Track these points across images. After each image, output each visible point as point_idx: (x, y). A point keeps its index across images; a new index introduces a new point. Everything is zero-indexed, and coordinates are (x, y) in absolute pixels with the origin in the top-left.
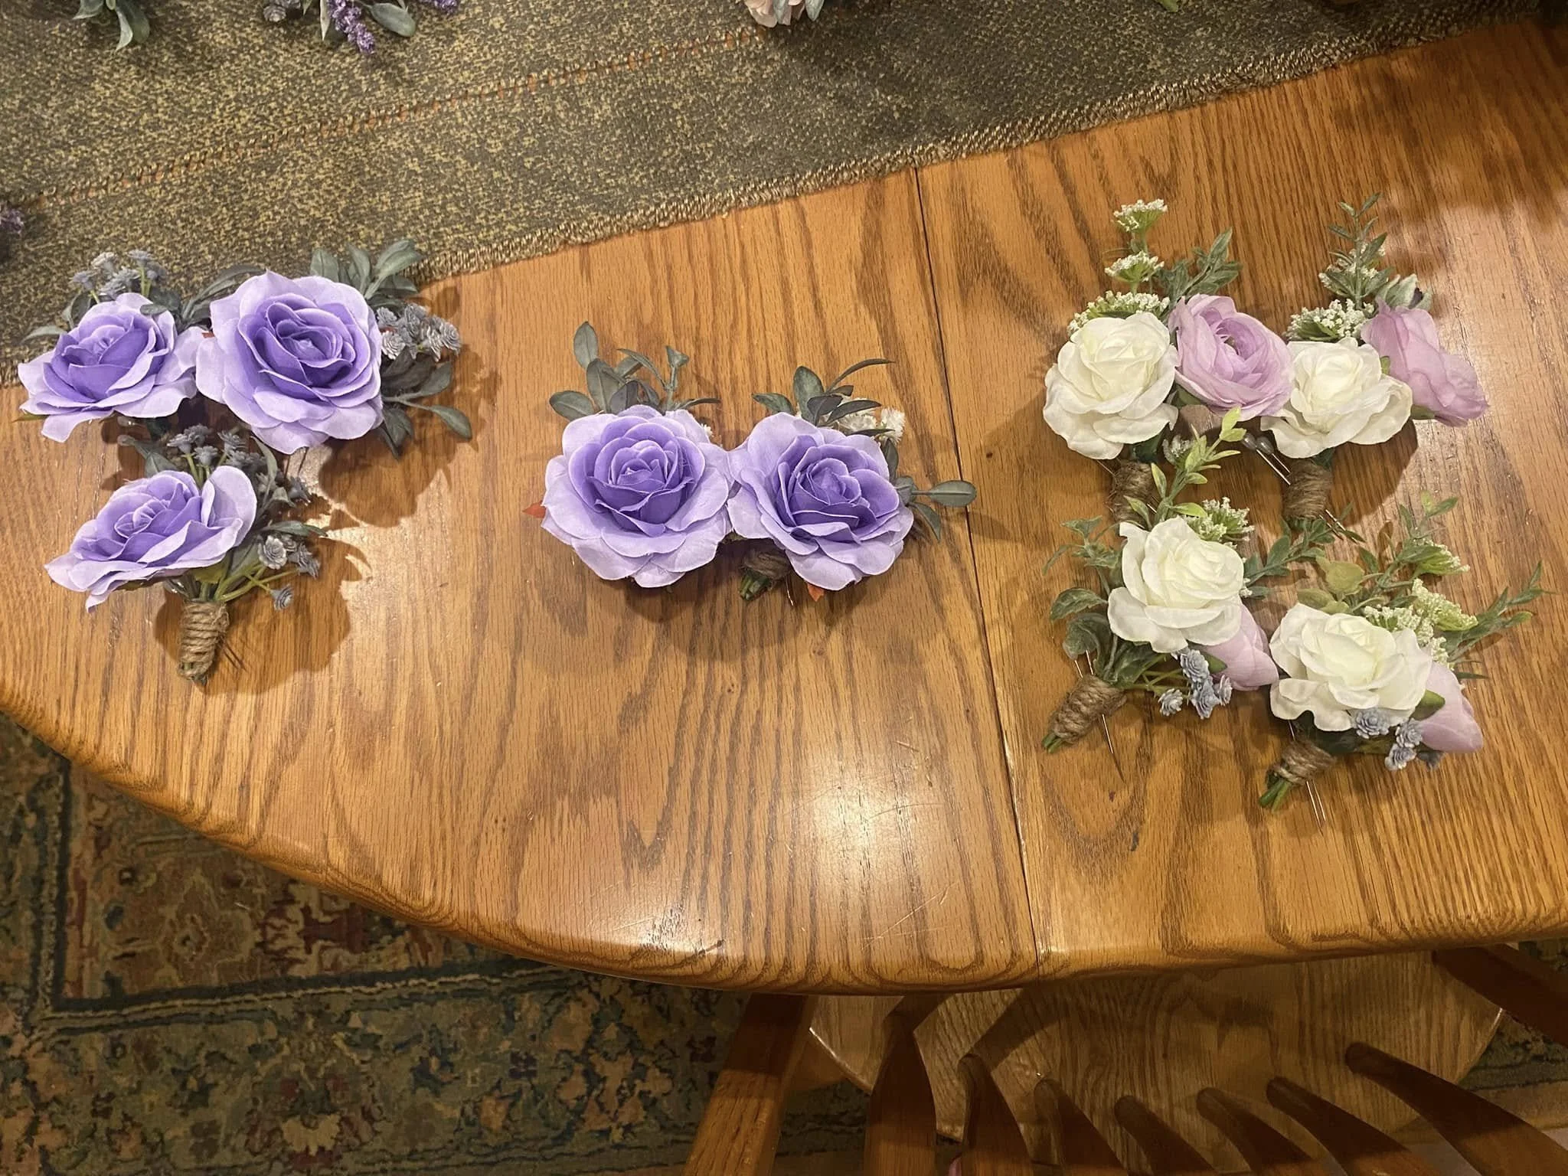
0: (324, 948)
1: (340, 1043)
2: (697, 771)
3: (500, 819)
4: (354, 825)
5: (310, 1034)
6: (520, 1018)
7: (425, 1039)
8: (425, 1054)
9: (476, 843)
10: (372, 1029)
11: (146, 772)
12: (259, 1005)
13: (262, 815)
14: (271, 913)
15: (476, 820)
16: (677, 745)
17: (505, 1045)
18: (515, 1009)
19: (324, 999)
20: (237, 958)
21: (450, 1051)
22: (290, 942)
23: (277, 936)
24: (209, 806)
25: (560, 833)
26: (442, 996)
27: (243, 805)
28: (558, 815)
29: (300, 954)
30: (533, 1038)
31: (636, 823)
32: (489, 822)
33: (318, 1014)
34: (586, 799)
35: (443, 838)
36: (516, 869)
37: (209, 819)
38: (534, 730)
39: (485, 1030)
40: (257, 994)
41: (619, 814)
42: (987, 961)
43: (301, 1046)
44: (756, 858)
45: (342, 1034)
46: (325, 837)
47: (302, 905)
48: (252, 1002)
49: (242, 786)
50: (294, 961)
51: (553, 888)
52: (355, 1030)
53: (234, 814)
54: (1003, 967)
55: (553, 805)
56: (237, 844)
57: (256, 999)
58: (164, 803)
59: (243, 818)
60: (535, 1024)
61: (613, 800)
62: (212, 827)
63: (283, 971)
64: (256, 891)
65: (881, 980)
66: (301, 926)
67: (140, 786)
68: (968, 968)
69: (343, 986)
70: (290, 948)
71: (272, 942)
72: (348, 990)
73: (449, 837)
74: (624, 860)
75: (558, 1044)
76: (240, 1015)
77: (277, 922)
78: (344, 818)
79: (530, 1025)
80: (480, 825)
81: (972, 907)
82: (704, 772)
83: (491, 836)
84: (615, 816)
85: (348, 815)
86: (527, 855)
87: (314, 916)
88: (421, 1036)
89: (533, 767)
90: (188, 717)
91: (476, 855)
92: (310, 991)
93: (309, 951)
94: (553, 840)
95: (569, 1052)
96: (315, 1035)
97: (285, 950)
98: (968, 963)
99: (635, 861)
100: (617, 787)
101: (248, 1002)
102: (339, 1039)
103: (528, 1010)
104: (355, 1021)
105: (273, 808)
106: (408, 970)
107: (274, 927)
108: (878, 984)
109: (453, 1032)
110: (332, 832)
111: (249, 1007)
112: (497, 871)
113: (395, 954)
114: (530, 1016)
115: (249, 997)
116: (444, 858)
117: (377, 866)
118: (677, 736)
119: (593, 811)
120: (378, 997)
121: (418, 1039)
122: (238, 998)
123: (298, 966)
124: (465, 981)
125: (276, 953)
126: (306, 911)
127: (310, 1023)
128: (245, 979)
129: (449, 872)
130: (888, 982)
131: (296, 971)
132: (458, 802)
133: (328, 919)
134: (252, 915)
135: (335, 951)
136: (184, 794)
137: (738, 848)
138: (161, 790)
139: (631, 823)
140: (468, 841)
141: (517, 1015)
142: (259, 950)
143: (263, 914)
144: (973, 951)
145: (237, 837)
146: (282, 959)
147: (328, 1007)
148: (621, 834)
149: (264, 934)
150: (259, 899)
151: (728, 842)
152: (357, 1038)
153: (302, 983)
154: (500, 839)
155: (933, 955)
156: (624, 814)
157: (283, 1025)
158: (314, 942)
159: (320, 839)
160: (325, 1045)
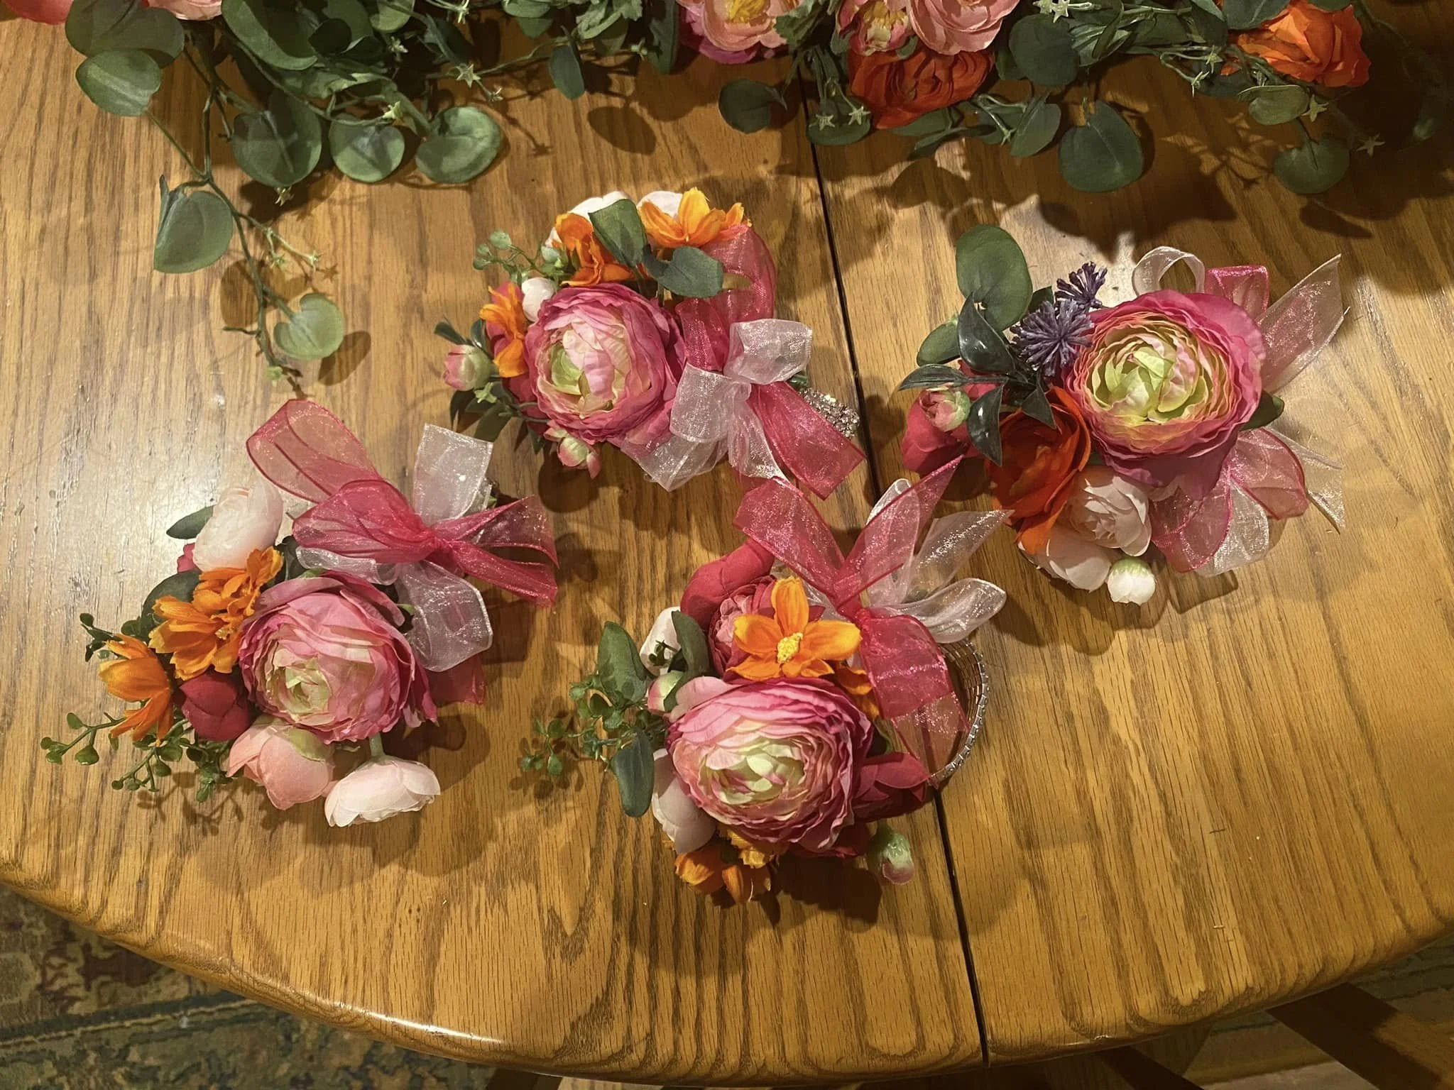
0: (103, 984)
1: (119, 1079)
2: (621, 851)
3: (414, 909)
4: (260, 921)
5: (91, 1070)
6: (298, 1041)
7: (204, 1066)
8: (204, 1082)
9: (389, 935)
10: (151, 1061)
11: (38, 869)
12: (39, 1046)
13: (161, 912)
14: (50, 953)
15: (389, 908)
16: (599, 824)
17: (284, 1068)
18: (293, 1029)
19: (105, 1035)
20: (16, 1001)
21: (229, 1076)
22: (71, 980)
23: (56, 977)
24: (104, 903)
25: (478, 920)
26: (220, 1023)
27: (141, 904)
28: (474, 905)
29: (80, 992)
30: (311, 1059)
31: (557, 909)
32: (402, 912)
33: (99, 1050)
34: (504, 885)
35: (355, 931)
36: (433, 960)
37: (104, 918)
38: (448, 812)
39: (264, 1053)
40: (36, 1036)
41: (539, 900)
42: (929, 1046)
43: (81, 1082)
44: (685, 943)
45: (122, 1070)
46: (229, 934)
47: (82, 942)
48: (32, 1042)
49: (140, 881)
50: (73, 1000)
51: (471, 981)
52: (134, 1064)
53: (132, 912)
54: (947, 1051)
55: (470, 892)
56: (134, 944)
57: (36, 1040)
58: (57, 902)
59: (140, 915)
60: (313, 1045)
61: (532, 887)
62: (108, 926)
63: (63, 1010)
64: (36, 932)
65: (820, 1070)
66: (81, 962)
67: (30, 883)
68: (910, 1054)
69: (122, 1019)
70: (71, 986)
71: (52, 982)
72: (127, 1024)
73: (360, 929)
74: (546, 949)
75: (336, 1061)
76: (18, 1058)
77: (55, 961)
78: (249, 912)
79: (309, 1046)
80: (393, 916)
81: (912, 989)
82: (627, 852)
83: (405, 929)
84: (535, 901)
85: (253, 909)
86: (443, 948)
87: (94, 952)
88: (199, 1064)
89: (448, 852)
90: (84, 807)
91: (389, 949)
92: (90, 1028)
93: (88, 988)
94: (470, 929)
95: (346, 1068)
96: (96, 1072)
97: (63, 989)
98: (909, 1049)
99: (558, 950)
100: (537, 870)
101: (27, 1043)
102: (118, 1077)
103: (307, 1031)
104: (134, 1056)
105: (174, 903)
106: (187, 998)
107: (52, 967)
108: (816, 1074)
109: (231, 1059)
110: (236, 930)
111: (29, 1048)
112: (411, 965)
113: (174, 983)
114: (309, 1037)
115: (28, 1038)
116: (356, 952)
117: (284, 963)
118: (599, 814)
119: (512, 900)
120: (155, 1028)
121: (196, 1067)
122: (18, 1040)
123: (77, 1005)
124: (243, 1006)
125: (56, 992)
126: (87, 948)
127: (92, 1059)
128: (26, 1020)
129: (360, 965)
130: (827, 1072)
131: (76, 1009)
132: (370, 891)
133: (107, 955)
134: (32, 957)
135: (113, 985)
136: (78, 893)
137: (665, 933)
138: (54, 888)
139: (551, 910)
140: (381, 934)
141: (295, 1037)
142: (38, 993)
143: (42, 954)
144: (914, 1038)
145: (135, 937)
146: (62, 999)
147: (107, 1043)
148: (542, 919)
149: (44, 974)
150: (39, 939)
151: (654, 927)
152: (136, 1073)
153: (82, 1020)
154: (414, 931)
155: (872, 1042)
156: (544, 900)
157: (64, 1066)
158: (95, 977)
159: (223, 936)
160: (105, 1081)
